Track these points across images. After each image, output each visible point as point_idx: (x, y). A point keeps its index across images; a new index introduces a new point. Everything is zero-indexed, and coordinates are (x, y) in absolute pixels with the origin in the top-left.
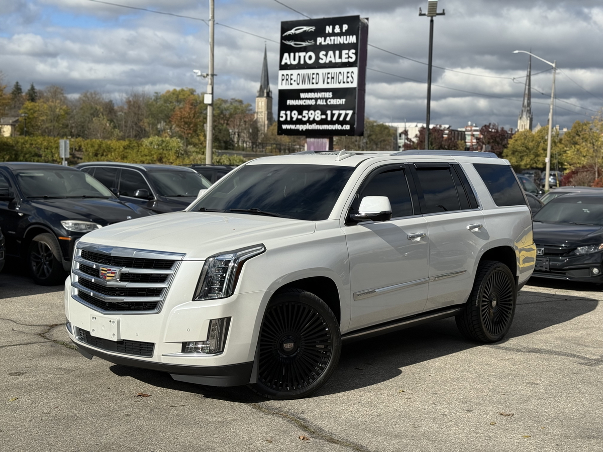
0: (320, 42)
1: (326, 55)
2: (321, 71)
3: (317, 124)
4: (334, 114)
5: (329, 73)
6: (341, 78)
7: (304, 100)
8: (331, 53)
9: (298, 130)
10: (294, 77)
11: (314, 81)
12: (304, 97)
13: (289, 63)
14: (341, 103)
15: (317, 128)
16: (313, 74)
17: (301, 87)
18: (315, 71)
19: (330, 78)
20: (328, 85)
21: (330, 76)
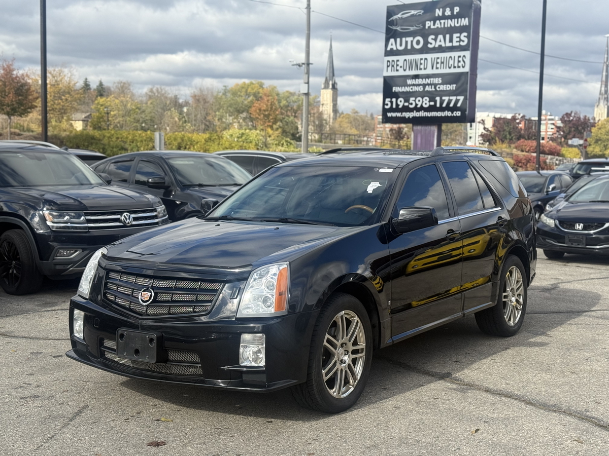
0: (429, 25)
1: (435, 40)
2: (429, 56)
3: (425, 111)
4: (444, 100)
5: (438, 58)
6: (451, 62)
7: (411, 87)
8: (440, 37)
9: (405, 117)
10: (401, 63)
11: (422, 67)
12: (410, 83)
13: (395, 49)
14: (452, 89)
15: (424, 115)
16: (421, 59)
17: (408, 73)
18: (424, 56)
19: (440, 63)
20: (437, 70)
21: (439, 61)
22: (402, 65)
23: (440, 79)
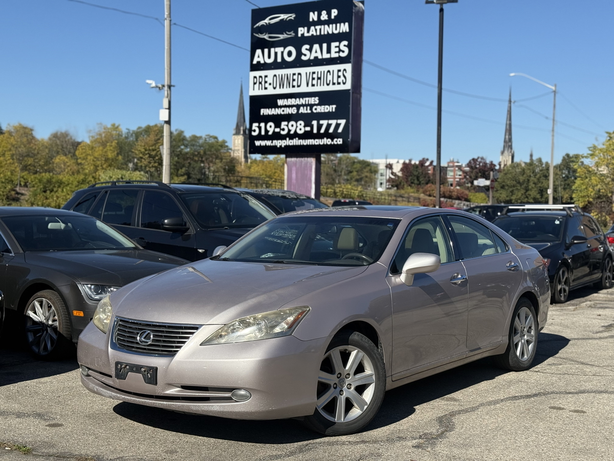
0: (302, 32)
1: (310, 50)
2: (303, 70)
3: (299, 139)
4: (322, 125)
5: (314, 73)
6: (330, 77)
7: (283, 109)
8: (316, 47)
10: (269, 80)
11: (295, 83)
12: (282, 105)
13: (262, 62)
14: (331, 111)
15: (299, 144)
17: (279, 91)
18: (297, 70)
19: (316, 79)
20: (313, 87)
21: (315, 76)
22: (272, 82)
23: (317, 98)
